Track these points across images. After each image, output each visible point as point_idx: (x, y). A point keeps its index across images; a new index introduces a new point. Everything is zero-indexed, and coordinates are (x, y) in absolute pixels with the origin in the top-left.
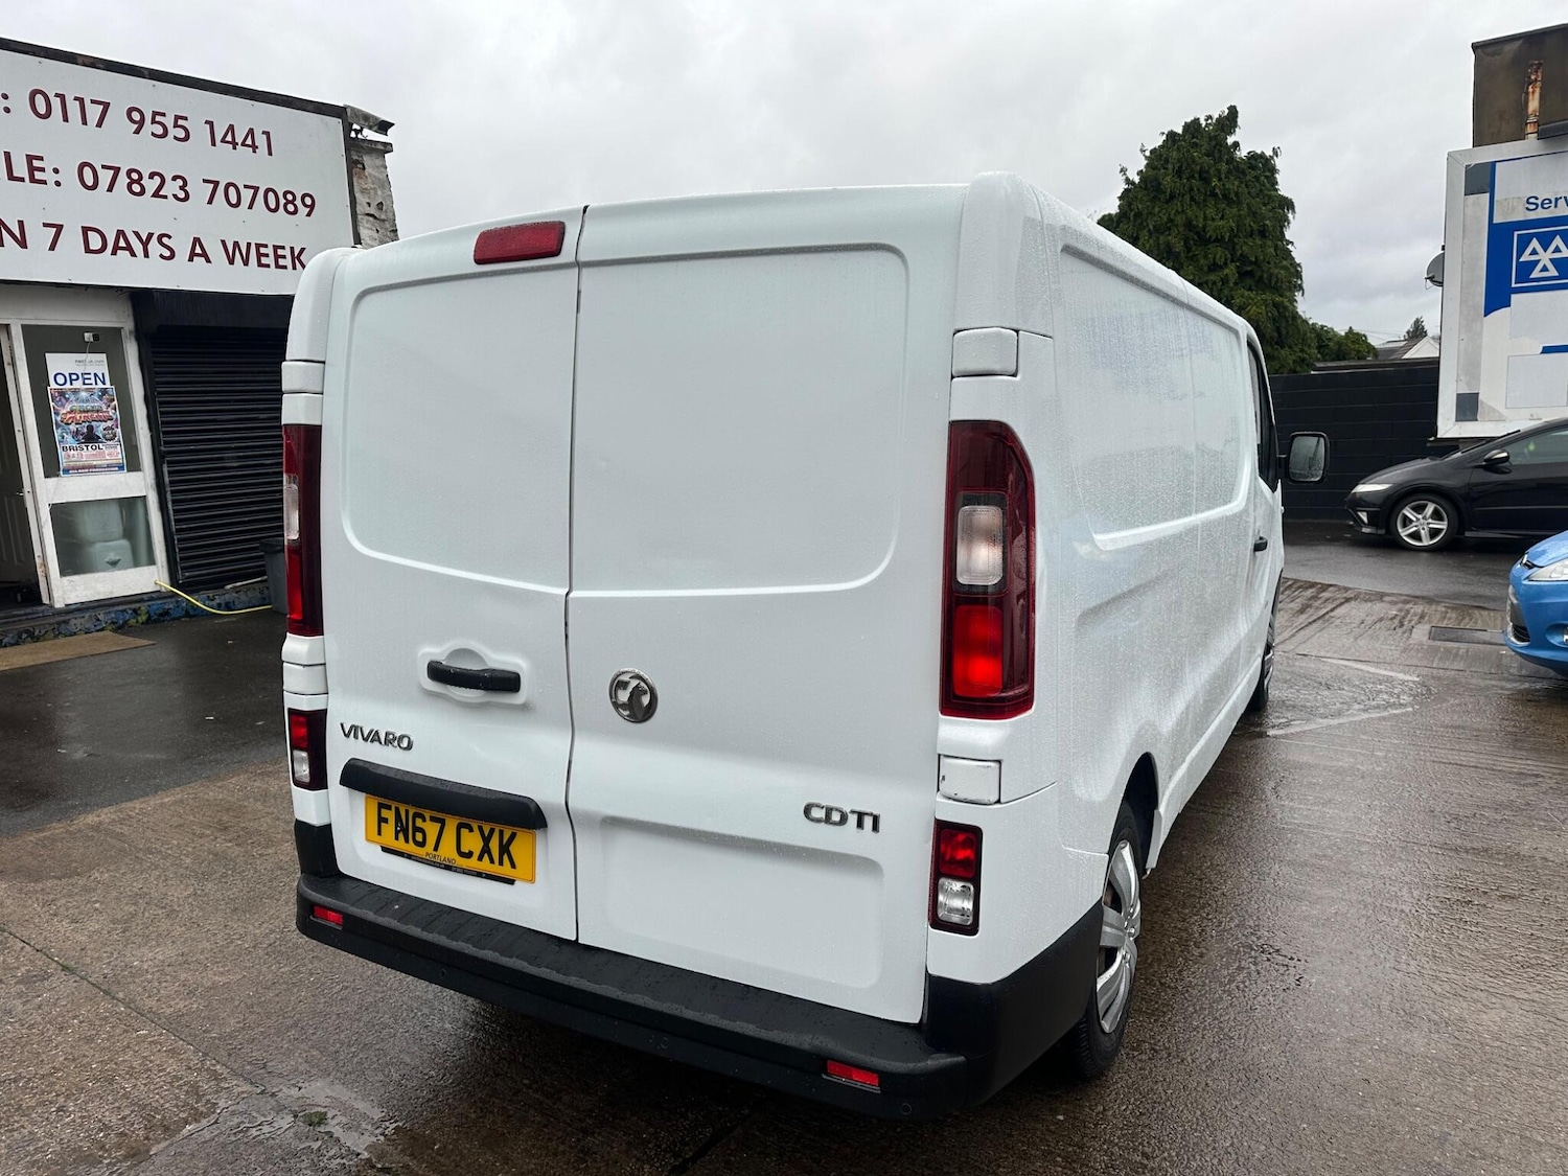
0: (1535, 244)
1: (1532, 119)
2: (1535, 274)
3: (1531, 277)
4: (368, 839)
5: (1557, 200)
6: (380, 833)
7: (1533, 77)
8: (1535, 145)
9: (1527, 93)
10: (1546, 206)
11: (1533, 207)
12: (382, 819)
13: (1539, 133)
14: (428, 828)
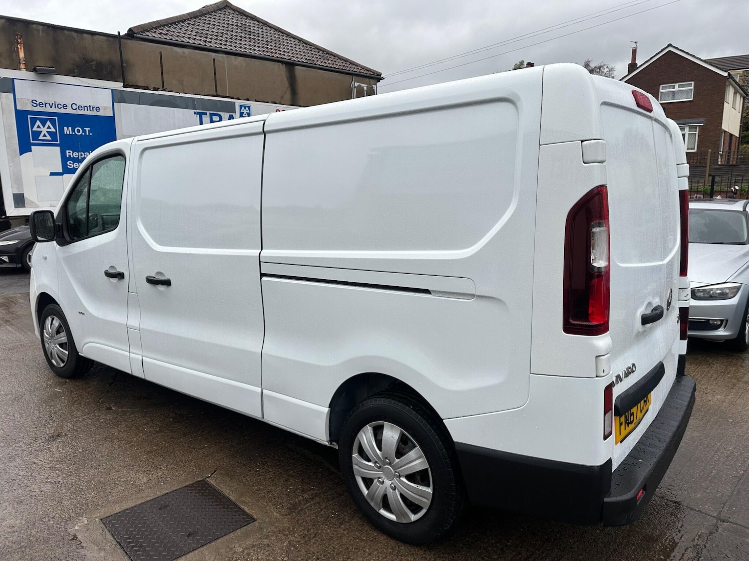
0: (38, 123)
1: (22, 61)
2: (41, 137)
3: (39, 138)
4: (617, 443)
5: (45, 104)
6: (620, 434)
7: (19, 41)
8: (31, 75)
9: (18, 48)
10: (41, 106)
11: (35, 105)
12: (621, 424)
13: (34, 70)
14: (634, 410)
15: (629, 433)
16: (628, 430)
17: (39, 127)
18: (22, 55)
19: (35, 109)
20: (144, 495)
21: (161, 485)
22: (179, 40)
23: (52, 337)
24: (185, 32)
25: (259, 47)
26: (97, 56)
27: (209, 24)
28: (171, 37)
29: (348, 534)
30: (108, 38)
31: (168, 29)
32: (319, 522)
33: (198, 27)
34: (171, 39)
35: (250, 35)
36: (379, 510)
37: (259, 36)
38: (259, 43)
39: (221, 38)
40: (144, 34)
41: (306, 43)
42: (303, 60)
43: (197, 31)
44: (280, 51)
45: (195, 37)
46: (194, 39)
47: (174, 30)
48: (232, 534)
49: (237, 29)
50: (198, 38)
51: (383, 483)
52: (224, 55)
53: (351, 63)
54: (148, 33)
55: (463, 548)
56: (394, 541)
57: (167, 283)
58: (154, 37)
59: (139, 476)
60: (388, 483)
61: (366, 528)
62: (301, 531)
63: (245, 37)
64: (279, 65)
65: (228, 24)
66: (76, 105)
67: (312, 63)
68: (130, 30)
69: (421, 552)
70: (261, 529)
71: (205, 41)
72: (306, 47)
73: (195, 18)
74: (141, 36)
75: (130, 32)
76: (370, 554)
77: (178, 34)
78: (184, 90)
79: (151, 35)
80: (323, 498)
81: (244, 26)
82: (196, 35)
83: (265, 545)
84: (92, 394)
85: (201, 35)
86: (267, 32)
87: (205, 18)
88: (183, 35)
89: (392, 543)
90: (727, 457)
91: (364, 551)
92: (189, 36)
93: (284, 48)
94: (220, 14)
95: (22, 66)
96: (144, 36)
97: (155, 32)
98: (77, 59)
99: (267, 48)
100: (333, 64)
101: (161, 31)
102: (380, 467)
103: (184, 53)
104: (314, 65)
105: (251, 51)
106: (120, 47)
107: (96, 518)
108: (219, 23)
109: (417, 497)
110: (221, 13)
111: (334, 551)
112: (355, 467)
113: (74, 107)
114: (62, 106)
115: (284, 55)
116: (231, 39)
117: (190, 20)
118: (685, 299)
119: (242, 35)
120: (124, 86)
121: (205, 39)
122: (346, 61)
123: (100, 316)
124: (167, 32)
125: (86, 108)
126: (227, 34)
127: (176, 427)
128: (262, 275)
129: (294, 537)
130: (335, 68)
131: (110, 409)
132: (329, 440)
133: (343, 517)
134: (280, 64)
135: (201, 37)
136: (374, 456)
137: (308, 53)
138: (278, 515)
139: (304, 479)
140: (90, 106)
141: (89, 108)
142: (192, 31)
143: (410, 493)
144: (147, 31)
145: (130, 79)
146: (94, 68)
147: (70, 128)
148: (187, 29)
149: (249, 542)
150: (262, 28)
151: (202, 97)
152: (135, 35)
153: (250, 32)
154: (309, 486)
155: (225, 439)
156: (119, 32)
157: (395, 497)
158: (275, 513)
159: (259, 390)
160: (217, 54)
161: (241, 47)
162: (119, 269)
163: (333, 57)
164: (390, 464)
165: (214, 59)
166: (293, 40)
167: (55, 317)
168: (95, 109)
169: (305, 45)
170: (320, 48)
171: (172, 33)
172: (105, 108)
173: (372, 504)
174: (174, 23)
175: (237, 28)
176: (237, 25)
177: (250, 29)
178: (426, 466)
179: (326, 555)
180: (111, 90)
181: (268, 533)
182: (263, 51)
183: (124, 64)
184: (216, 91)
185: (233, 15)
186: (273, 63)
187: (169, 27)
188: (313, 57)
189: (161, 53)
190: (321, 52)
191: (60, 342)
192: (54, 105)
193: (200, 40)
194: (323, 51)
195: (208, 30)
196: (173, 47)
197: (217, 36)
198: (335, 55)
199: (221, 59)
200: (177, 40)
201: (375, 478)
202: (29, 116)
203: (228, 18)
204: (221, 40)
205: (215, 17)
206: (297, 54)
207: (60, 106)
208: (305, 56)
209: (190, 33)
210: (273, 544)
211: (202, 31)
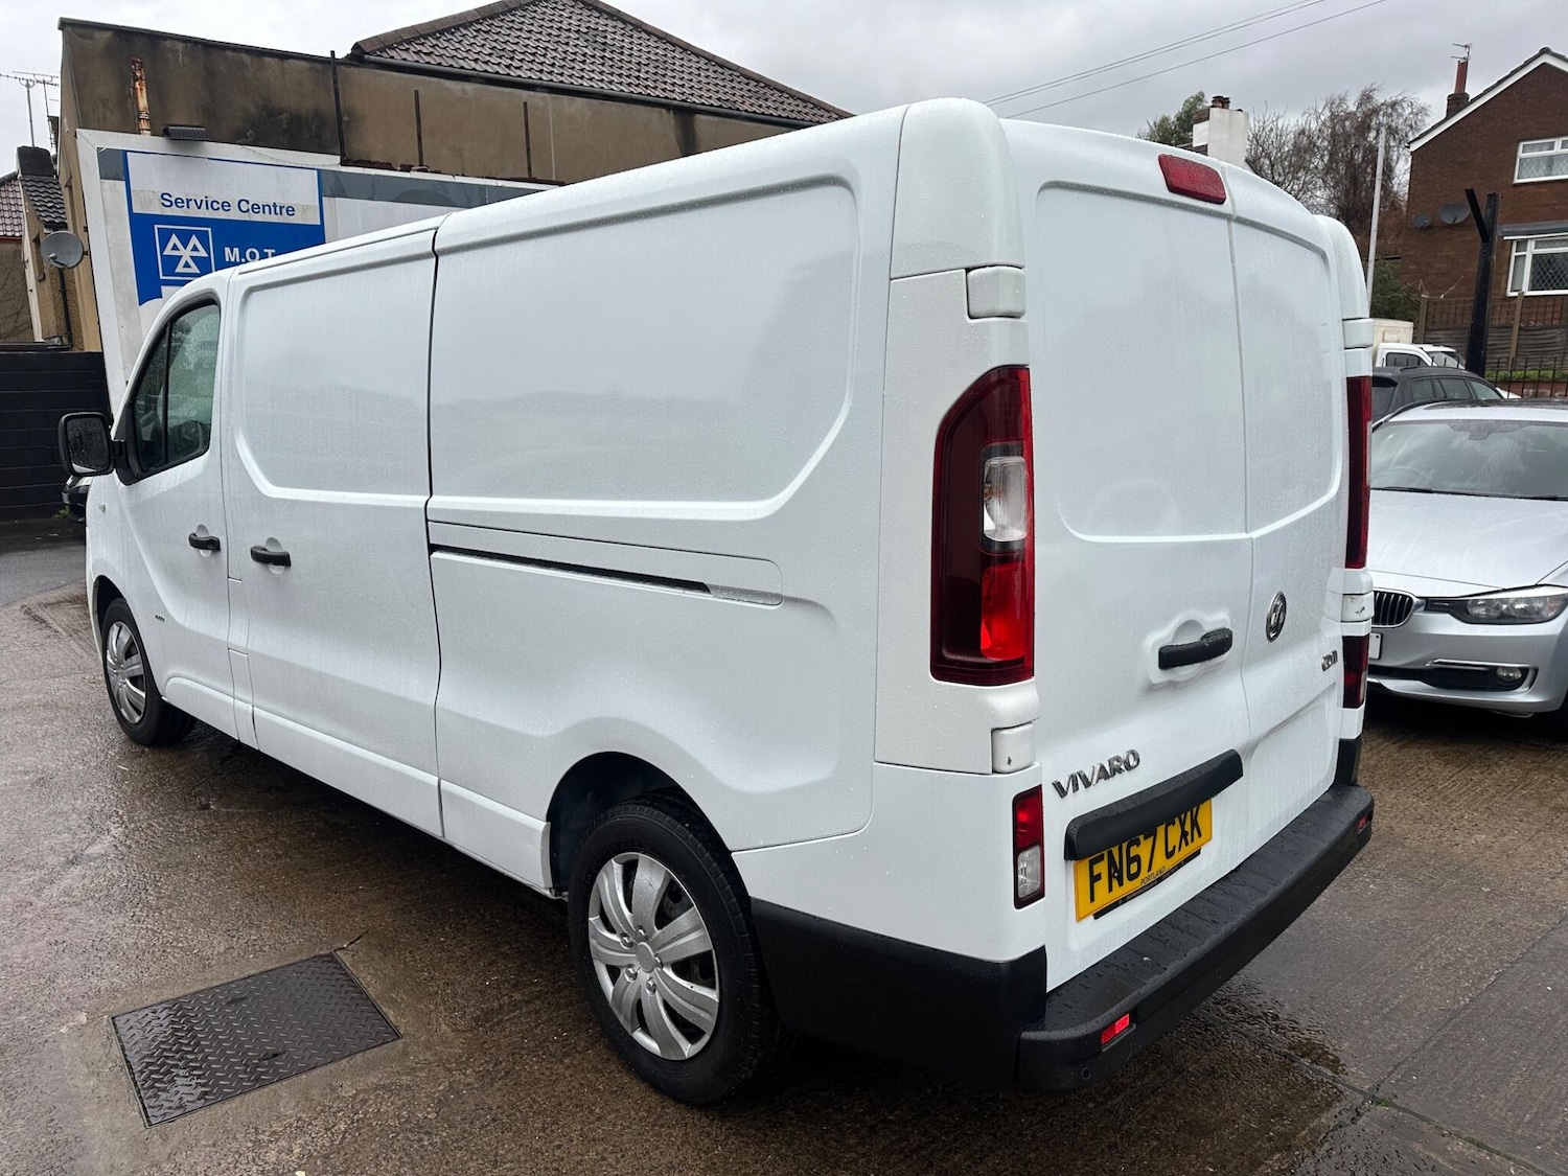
0: (174, 239)
1: (143, 116)
2: (180, 269)
3: (177, 271)
4: (1080, 918)
5: (188, 201)
6: (1092, 899)
7: (138, 74)
8: (159, 144)
9: (135, 89)
10: (180, 205)
11: (168, 203)
12: (1094, 879)
13: (166, 133)
14: (1143, 850)
15: (1124, 900)
16: (1119, 892)
17: (175, 248)
18: (143, 102)
19: (168, 212)
20: (209, 976)
21: (248, 960)
22: (455, 65)
23: (118, 663)
24: (469, 48)
25: (620, 75)
26: (290, 101)
27: (520, 30)
28: (439, 60)
29: (571, 1076)
30: (312, 65)
31: (435, 42)
32: (523, 1048)
33: (496, 37)
34: (439, 64)
35: (604, 50)
36: (633, 1032)
37: (622, 53)
38: (621, 68)
39: (542, 59)
40: (384, 55)
41: (723, 65)
42: (712, 102)
43: (494, 44)
44: (665, 83)
45: (488, 58)
46: (486, 63)
47: (446, 44)
48: (344, 1062)
49: (578, 39)
50: (494, 60)
51: (635, 976)
52: (547, 95)
53: (816, 106)
54: (392, 53)
55: (792, 1119)
56: (658, 1096)
57: (283, 560)
58: (405, 59)
59: (215, 938)
60: (644, 976)
61: (612, 1067)
62: (481, 1065)
63: (593, 56)
64: (661, 113)
65: (560, 29)
66: (247, 202)
67: (730, 108)
68: (357, 46)
69: (705, 1121)
70: (405, 1054)
71: (508, 67)
72: (722, 74)
73: (492, 18)
74: (379, 58)
75: (358, 52)
76: (599, 1119)
77: (454, 53)
78: (464, 169)
79: (398, 56)
80: (549, 1003)
81: (592, 32)
82: (490, 55)
83: (401, 1086)
84: (183, 778)
85: (501, 53)
86: (640, 44)
87: (513, 18)
88: (465, 55)
89: (654, 1099)
90: (1445, 967)
91: (591, 1112)
92: (476, 56)
93: (674, 77)
94: (544, 9)
95: (144, 125)
96: (385, 58)
97: (407, 50)
98: (252, 109)
99: (638, 78)
100: (776, 109)
101: (419, 48)
102: (631, 945)
103: (464, 90)
104: (736, 112)
105: (603, 85)
106: (335, 82)
107: (105, 1013)
108: (541, 26)
109: (692, 1008)
110: (546, 7)
111: (531, 1107)
112: (593, 942)
113: (244, 206)
114: (220, 206)
115: (673, 91)
116: (564, 59)
117: (481, 23)
118: (1357, 618)
119: (587, 51)
120: (343, 163)
121: (510, 62)
122: (804, 101)
123: (187, 625)
124: (431, 50)
125: (267, 208)
126: (555, 50)
127: (317, 849)
128: (433, 548)
129: (464, 1074)
130: (780, 116)
131: (206, 807)
132: (551, 886)
133: (575, 1044)
134: (664, 111)
135: (500, 57)
136: (619, 922)
137: (725, 86)
138: (449, 1030)
139: (526, 963)
140: (275, 205)
141: (272, 208)
142: (483, 46)
143: (679, 999)
144: (391, 48)
145: (357, 148)
146: (285, 127)
147: (236, 250)
148: (473, 41)
149: (372, 1080)
150: (631, 36)
151: (500, 183)
152: (366, 56)
153: (604, 44)
154: (530, 977)
155: (401, 877)
156: (333, 53)
157: (655, 1006)
158: (444, 1027)
159: (434, 780)
160: (532, 93)
161: (582, 78)
162: (214, 533)
163: (777, 94)
164: (646, 939)
165: (525, 104)
166: (694, 59)
167: (124, 625)
168: (284, 210)
169: (720, 70)
170: (751, 75)
171: (442, 52)
172: (304, 209)
173: (621, 1019)
174: (448, 30)
175: (577, 36)
176: (578, 31)
177: (605, 37)
178: (709, 946)
179: (512, 1115)
180: (316, 172)
181: (417, 1063)
182: (629, 84)
183: (345, 118)
184: (530, 169)
185: (572, 9)
186: (649, 108)
187: (437, 38)
188: (734, 95)
189: (416, 92)
190: (753, 83)
191: (131, 675)
192: (204, 203)
193: (499, 64)
194: (758, 82)
195: (517, 43)
196: (442, 81)
197: (534, 54)
198: (782, 90)
199: (542, 103)
200: (451, 66)
201: (623, 967)
202: (156, 226)
203: (561, 16)
204: (541, 64)
205: (533, 14)
206: (700, 89)
207: (215, 206)
208: (717, 92)
209: (479, 49)
210: (418, 1086)
211: (504, 46)
